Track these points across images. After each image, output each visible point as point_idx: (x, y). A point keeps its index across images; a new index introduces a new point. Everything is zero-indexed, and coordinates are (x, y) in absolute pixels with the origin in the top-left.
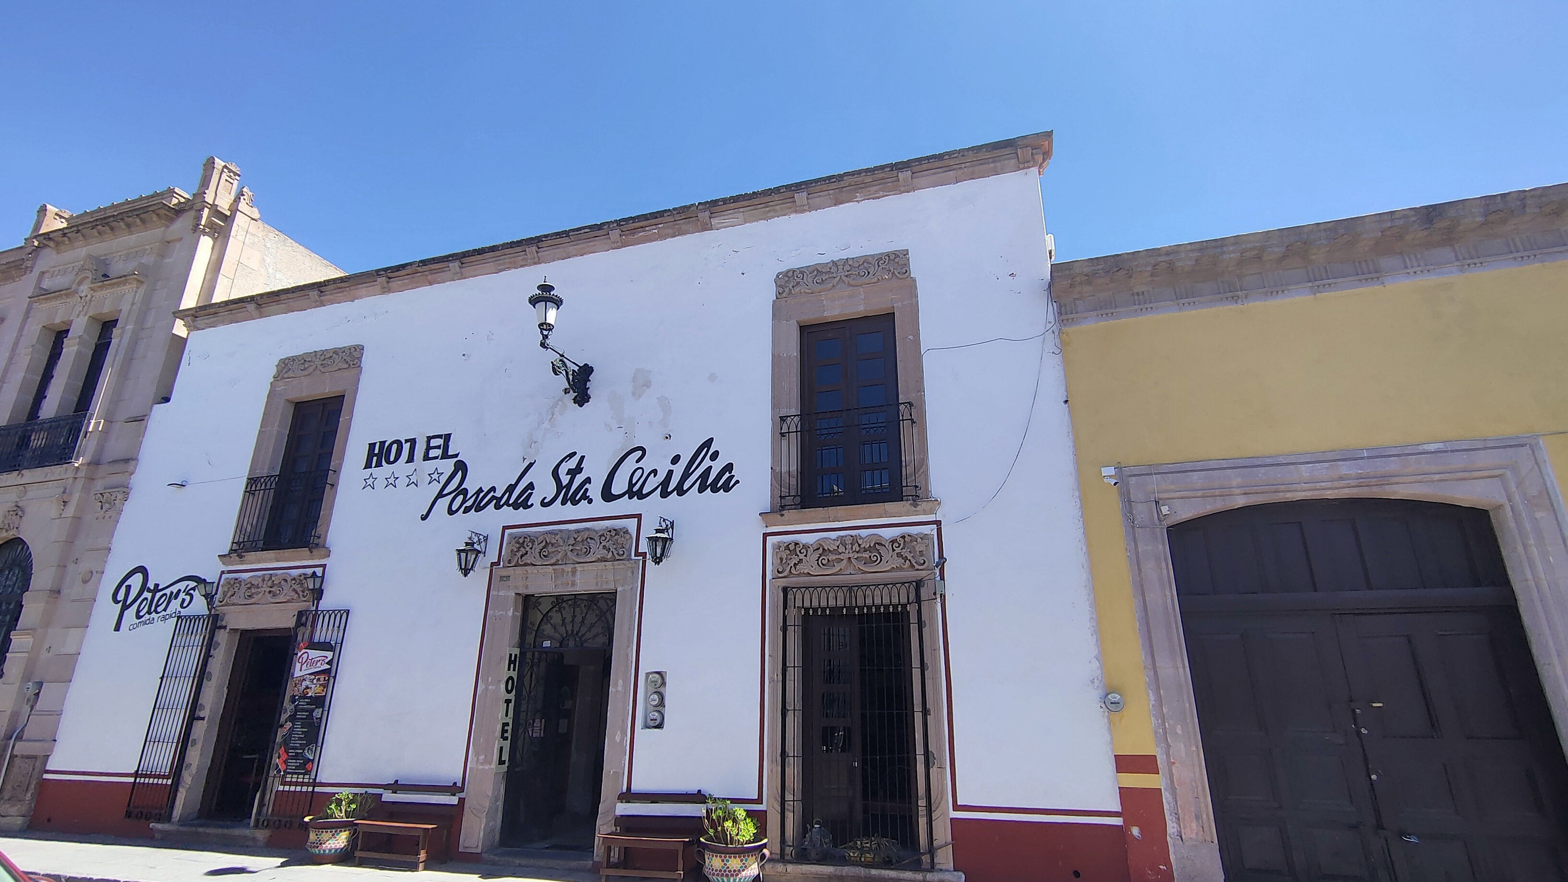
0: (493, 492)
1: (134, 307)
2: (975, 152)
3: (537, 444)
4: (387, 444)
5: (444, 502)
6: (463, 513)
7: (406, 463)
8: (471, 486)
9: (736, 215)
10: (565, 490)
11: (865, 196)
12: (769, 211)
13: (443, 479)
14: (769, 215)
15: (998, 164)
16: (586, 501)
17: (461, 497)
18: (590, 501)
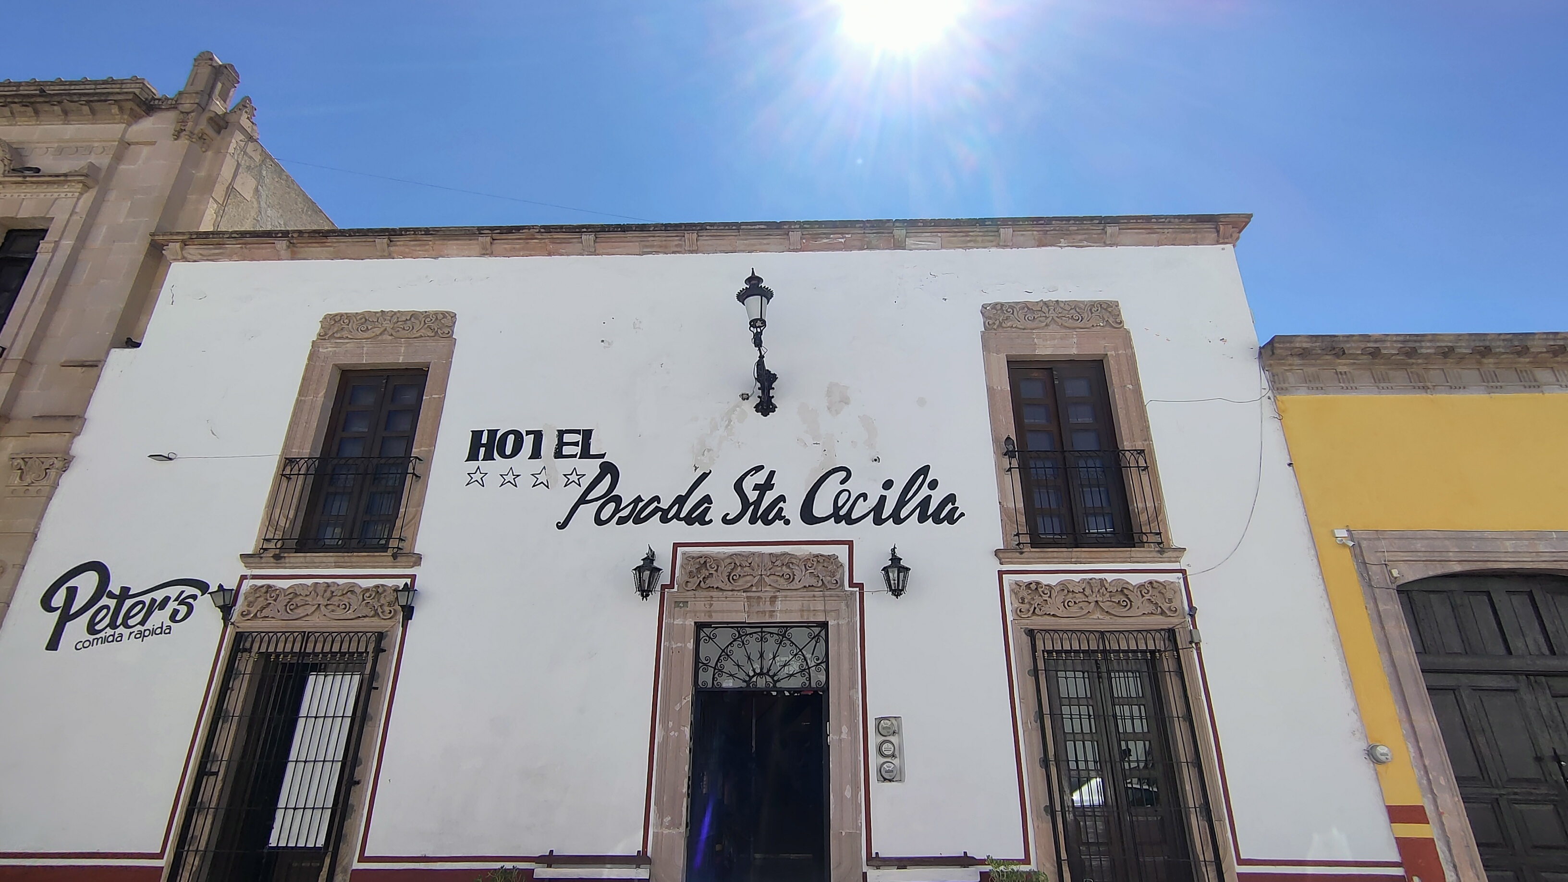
0: (656, 502)
1: (75, 217)
2: (1181, 220)
3: (711, 452)
4: (499, 435)
5: (588, 511)
6: (617, 524)
7: (529, 459)
8: (626, 491)
9: (934, 239)
10: (753, 507)
11: (1069, 243)
12: (970, 241)
13: (586, 482)
14: (969, 245)
15: (1199, 236)
16: (783, 521)
17: (612, 506)
18: (787, 522)
